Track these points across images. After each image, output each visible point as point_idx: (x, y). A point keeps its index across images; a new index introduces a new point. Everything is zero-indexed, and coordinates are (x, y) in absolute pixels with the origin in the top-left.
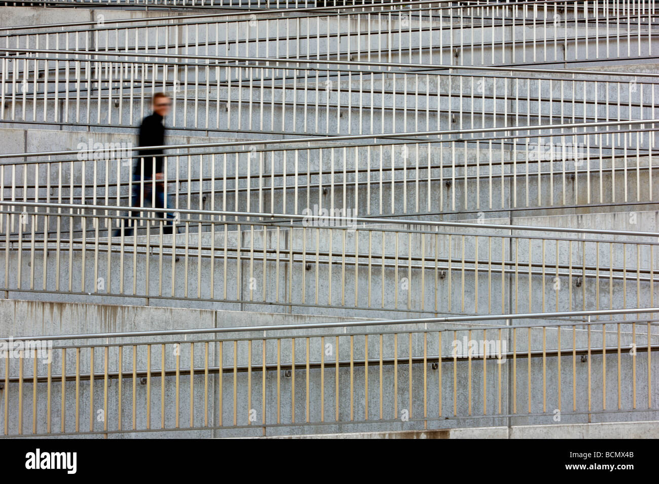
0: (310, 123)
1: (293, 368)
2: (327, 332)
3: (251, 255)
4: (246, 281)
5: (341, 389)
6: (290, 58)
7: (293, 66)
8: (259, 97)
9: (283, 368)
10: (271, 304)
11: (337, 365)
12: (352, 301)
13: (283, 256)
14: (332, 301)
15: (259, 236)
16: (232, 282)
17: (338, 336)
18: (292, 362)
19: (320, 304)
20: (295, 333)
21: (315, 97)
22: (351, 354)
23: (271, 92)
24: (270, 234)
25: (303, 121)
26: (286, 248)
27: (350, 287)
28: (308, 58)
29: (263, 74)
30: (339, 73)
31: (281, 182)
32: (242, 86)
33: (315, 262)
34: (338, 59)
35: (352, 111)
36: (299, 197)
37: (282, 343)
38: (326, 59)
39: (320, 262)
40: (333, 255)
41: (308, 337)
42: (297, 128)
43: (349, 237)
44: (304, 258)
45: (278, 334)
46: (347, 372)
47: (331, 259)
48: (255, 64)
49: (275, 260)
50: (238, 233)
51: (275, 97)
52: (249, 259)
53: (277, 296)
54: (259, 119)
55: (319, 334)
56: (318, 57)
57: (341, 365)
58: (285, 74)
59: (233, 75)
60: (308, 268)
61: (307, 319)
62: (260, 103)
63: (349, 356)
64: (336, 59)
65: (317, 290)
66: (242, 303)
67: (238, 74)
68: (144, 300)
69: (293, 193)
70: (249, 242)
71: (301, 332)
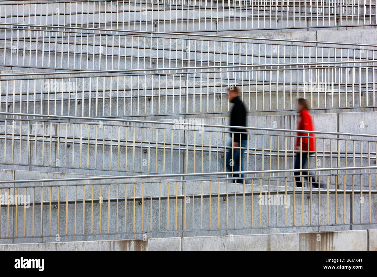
0: (71, 63)
1: (59, 203)
2: (79, 183)
3: (35, 138)
4: (32, 153)
5: (86, 216)
6: (60, 25)
7: (62, 30)
8: (42, 48)
9: (53, 203)
10: (47, 167)
11: (84, 202)
12: (94, 165)
13: (54, 139)
14: (81, 164)
15: (40, 127)
16: (24, 154)
17: (84, 185)
18: (58, 200)
19: (75, 167)
20: (60, 183)
21: (74, 48)
22: (92, 195)
23: (48, 45)
24: (47, 126)
25: (67, 62)
26: (56, 134)
27: (92, 157)
28: (70, 26)
29: (43, 34)
30: (88, 35)
31: (54, 97)
32: (32, 41)
33: (72, 143)
34: (88, 27)
35: (95, 57)
36: (64, 106)
37: (53, 189)
38: (81, 27)
39: (75, 143)
40: (83, 139)
41: (67, 186)
42: (63, 66)
43: (92, 129)
44: (66, 140)
45: (51, 184)
46: (90, 206)
47: (81, 141)
48: (40, 29)
49: (49, 142)
50: (28, 126)
51: (51, 48)
52: (34, 141)
53: (50, 162)
54: (42, 61)
55: (74, 184)
56: (76, 26)
57: (86, 202)
58: (57, 35)
59: (27, 34)
60: (68, 146)
61: (68, 176)
62: (42, 51)
63: (91, 197)
64: (86, 27)
65: (73, 159)
66: (30, 166)
67: (30, 34)
69: (60, 103)
70: (35, 131)
71: (64, 183)
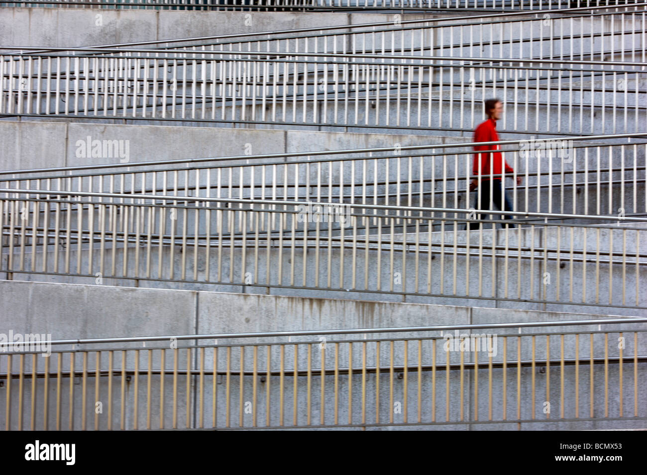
0: (564, 123)
1: (548, 364)
2: (581, 330)
3: (506, 253)
4: (500, 279)
5: (595, 386)
6: (544, 58)
7: (546, 67)
8: (513, 97)
9: (538, 364)
10: (525, 301)
11: (592, 363)
12: (606, 298)
13: (537, 254)
14: (586, 298)
15: (514, 234)
16: (487, 279)
17: (592, 333)
18: (546, 358)
19: (574, 302)
20: (549, 330)
21: (568, 97)
22: (606, 351)
23: (524, 93)
24: (524, 232)
25: (557, 121)
26: (541, 246)
27: (604, 285)
28: (562, 58)
29: (517, 74)
30: (593, 73)
31: (535, 181)
32: (497, 87)
33: (568, 260)
34: (592, 59)
35: (606, 111)
36: (553, 196)
37: (537, 340)
38: (579, 60)
39: (574, 261)
40: (588, 253)
41: (563, 334)
42: (551, 128)
43: (603, 235)
44: (559, 256)
45: (533, 330)
46: (602, 369)
47: (585, 257)
48: (509, 65)
49: (529, 258)
50: (494, 230)
51: (529, 97)
52: (504, 257)
53: (531, 294)
54: (513, 119)
55: (573, 331)
56: (572, 58)
57: (596, 362)
58: (539, 74)
59: (487, 76)
60: (562, 266)
61: (562, 316)
62: (513, 103)
63: (603, 353)
64: (589, 59)
65: (570, 288)
66: (497, 300)
67: (493, 75)
68: (401, 297)
69: (547, 192)
70: (504, 240)
71: (556, 329)
